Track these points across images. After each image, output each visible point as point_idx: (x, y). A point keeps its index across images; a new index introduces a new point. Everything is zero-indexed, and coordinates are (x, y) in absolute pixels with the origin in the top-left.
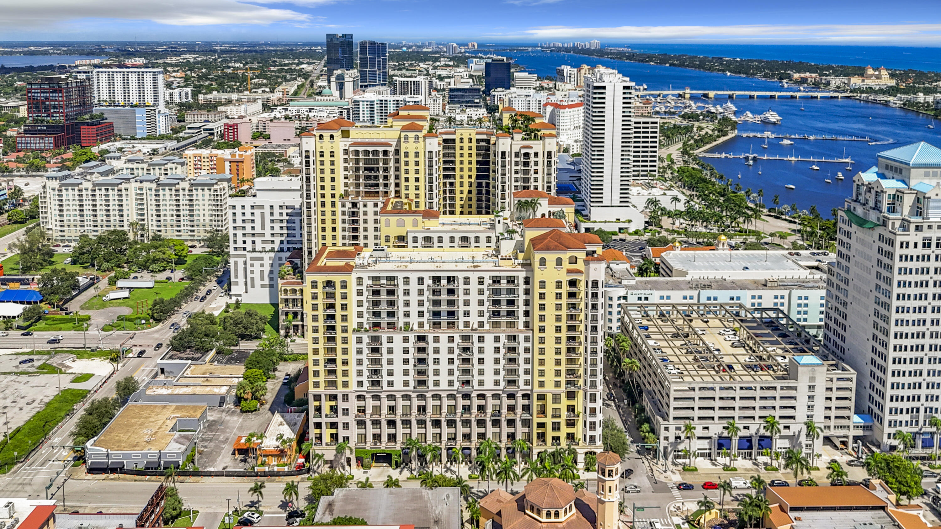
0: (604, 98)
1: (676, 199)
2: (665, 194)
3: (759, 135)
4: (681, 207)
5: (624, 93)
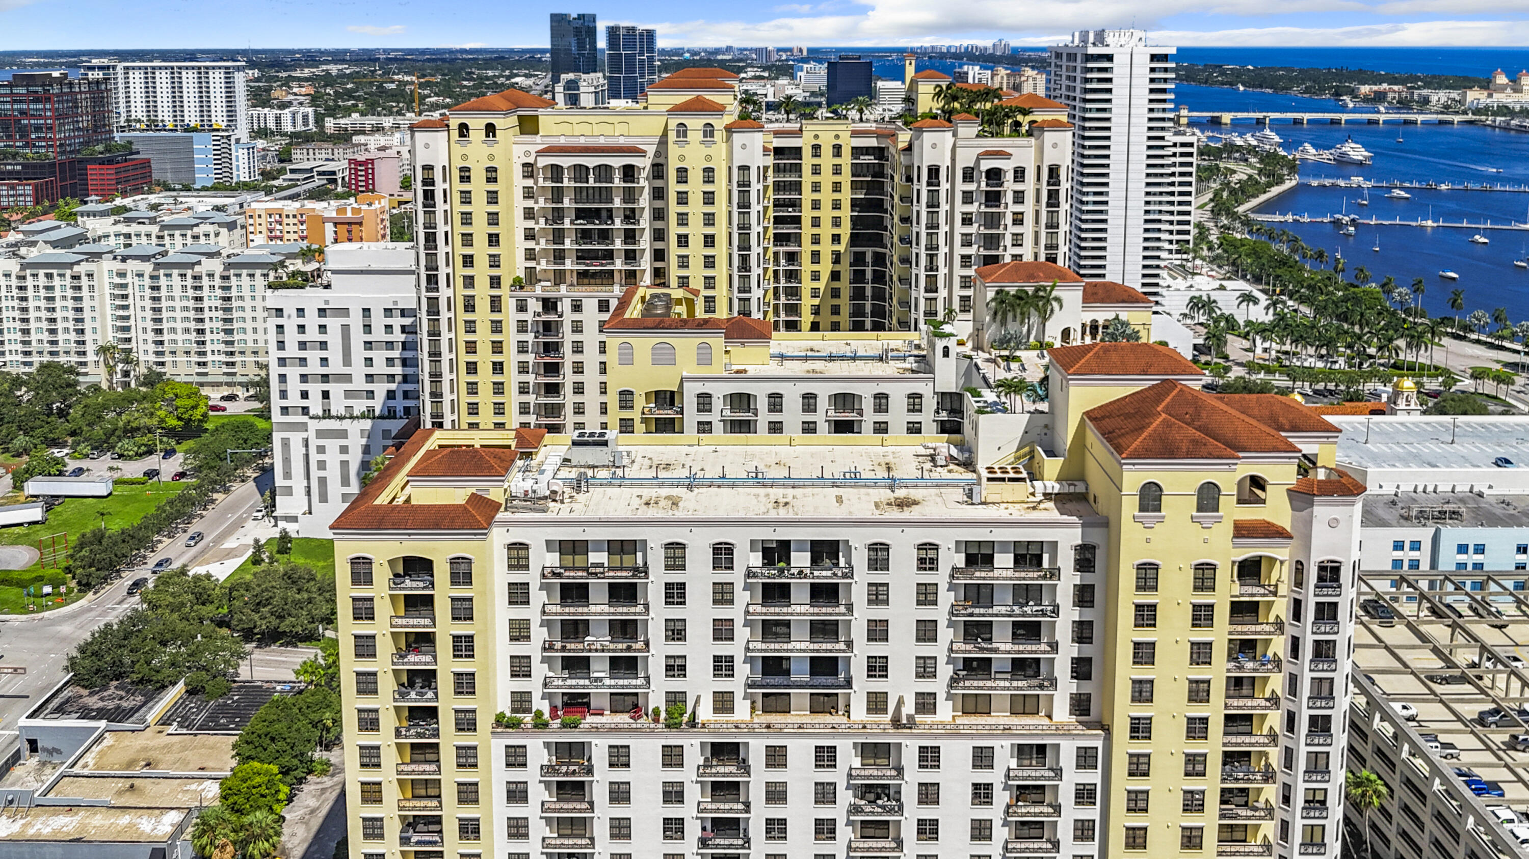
0: (1109, 80)
1: (1248, 298)
2: (1222, 288)
3: (1342, 183)
4: (1260, 313)
5: (1153, 70)
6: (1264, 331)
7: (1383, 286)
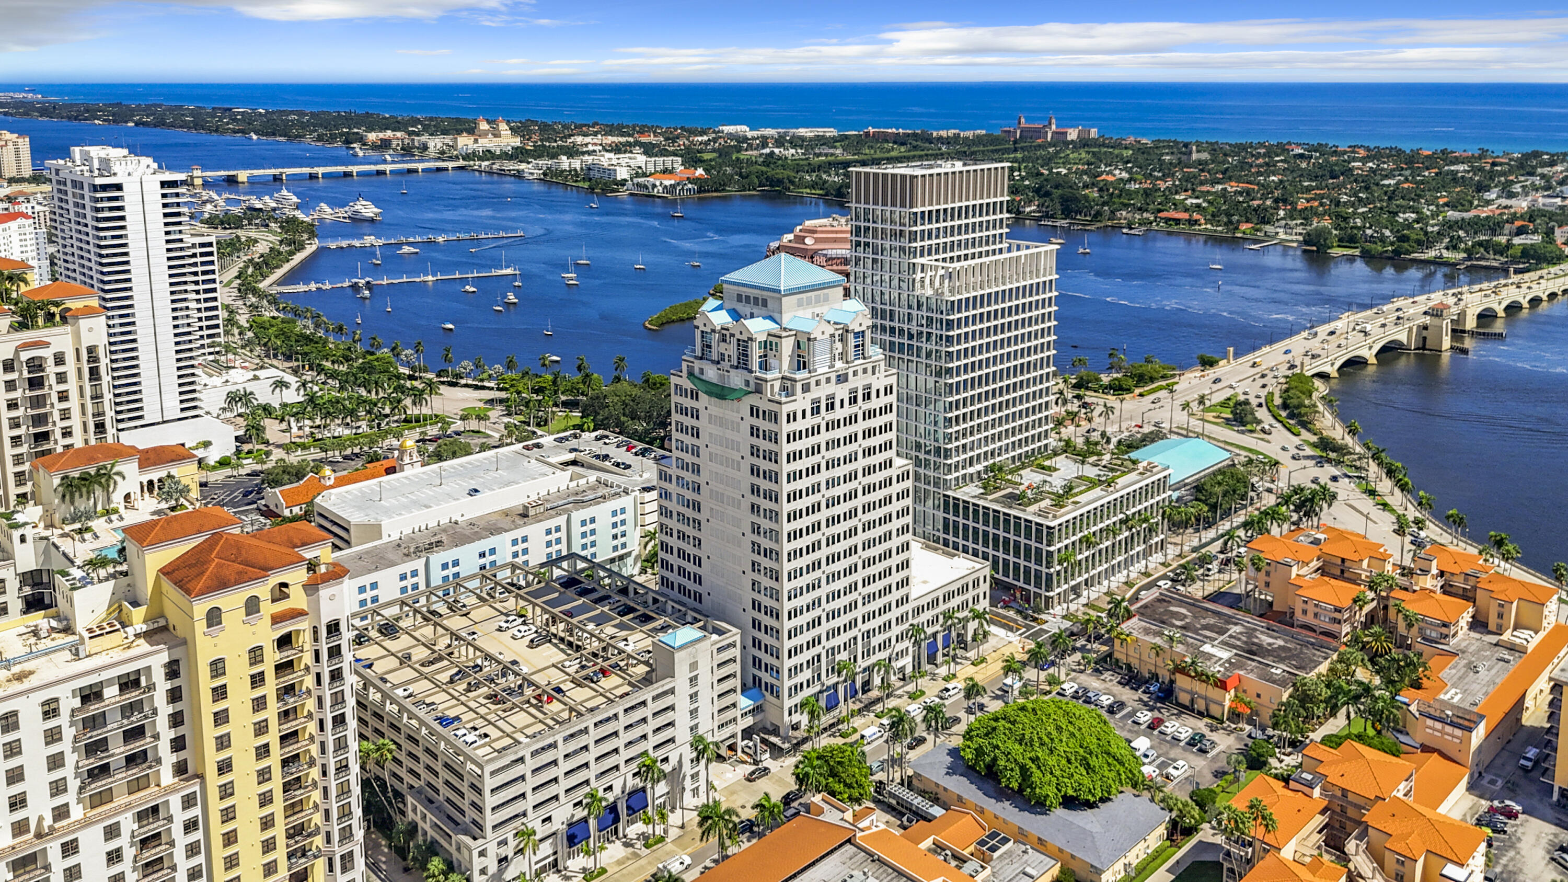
1: (280, 384)
2: (256, 378)
3: (357, 243)
4: (292, 396)
5: (164, 196)
6: (299, 412)
7: (393, 350)
